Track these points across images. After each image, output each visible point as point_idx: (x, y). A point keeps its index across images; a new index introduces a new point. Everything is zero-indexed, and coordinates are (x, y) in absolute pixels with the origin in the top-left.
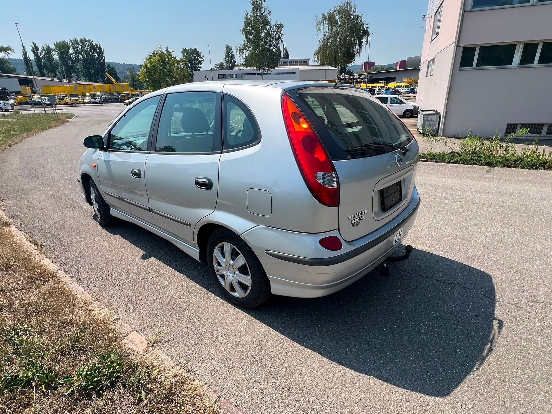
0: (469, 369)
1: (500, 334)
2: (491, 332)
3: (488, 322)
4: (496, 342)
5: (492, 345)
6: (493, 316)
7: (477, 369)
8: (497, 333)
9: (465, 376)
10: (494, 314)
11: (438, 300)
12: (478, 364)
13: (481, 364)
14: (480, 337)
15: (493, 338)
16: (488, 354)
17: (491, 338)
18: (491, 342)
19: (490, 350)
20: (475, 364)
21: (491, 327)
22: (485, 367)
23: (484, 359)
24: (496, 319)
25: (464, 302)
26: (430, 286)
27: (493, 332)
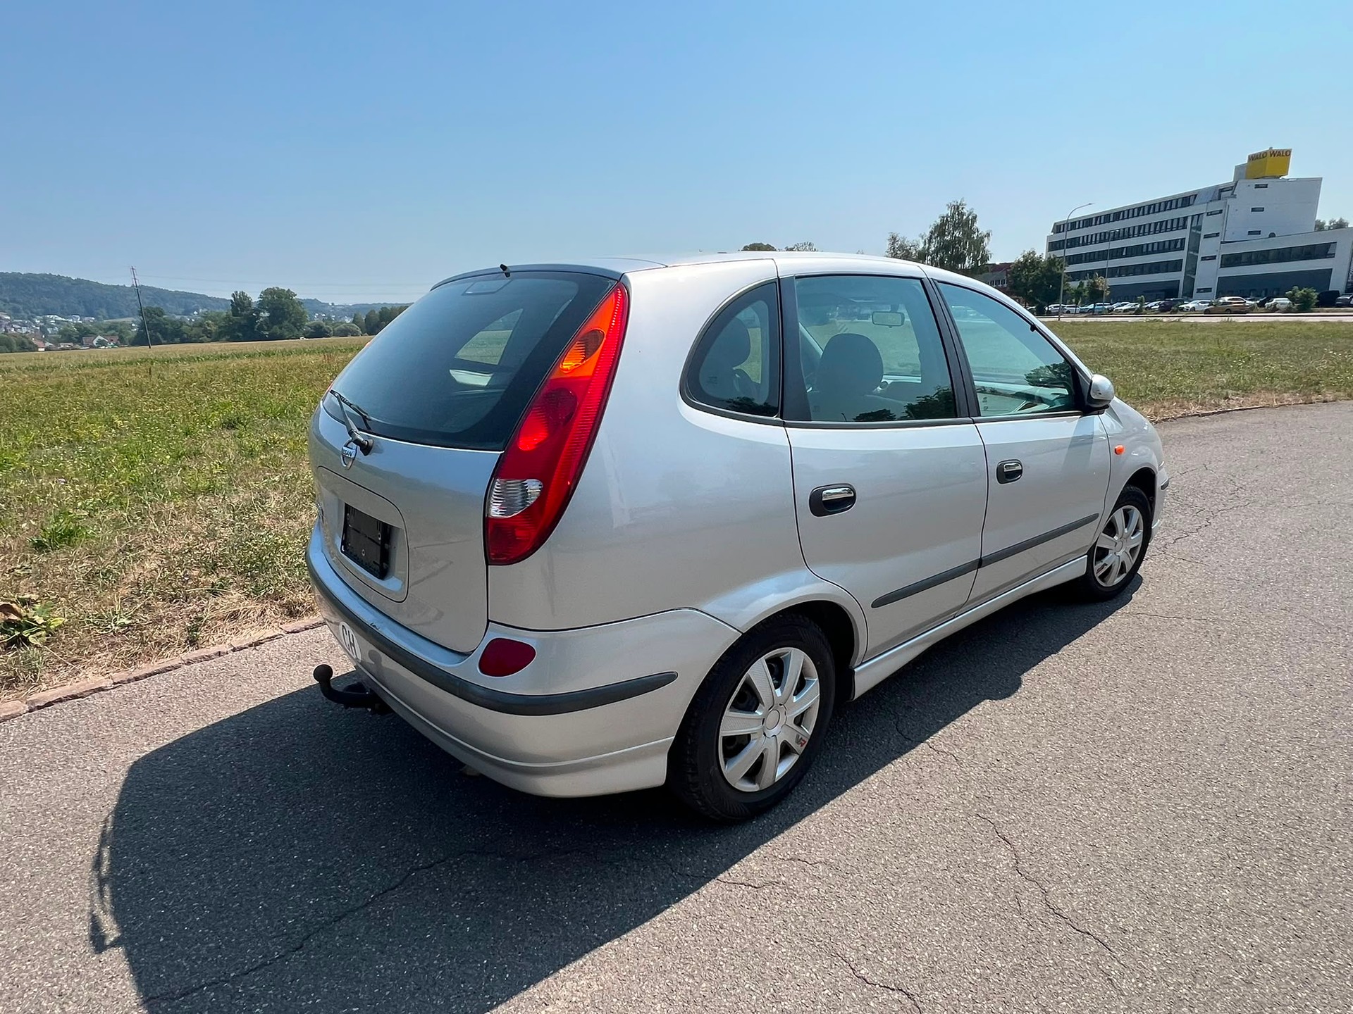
0: (119, 813)
1: (91, 913)
2: (113, 902)
3: (130, 919)
4: (91, 889)
5: (99, 876)
6: (126, 946)
7: (106, 821)
8: (98, 911)
9: (120, 800)
10: (128, 954)
11: (280, 868)
12: (109, 828)
13: (103, 834)
14: (130, 871)
15: (101, 892)
16: (100, 854)
17: (107, 888)
18: (102, 881)
19: (97, 864)
20: (114, 824)
21: (119, 914)
22: (94, 834)
23: (103, 841)
24: (115, 944)
25: (223, 919)
26: (339, 883)
27: (108, 906)
